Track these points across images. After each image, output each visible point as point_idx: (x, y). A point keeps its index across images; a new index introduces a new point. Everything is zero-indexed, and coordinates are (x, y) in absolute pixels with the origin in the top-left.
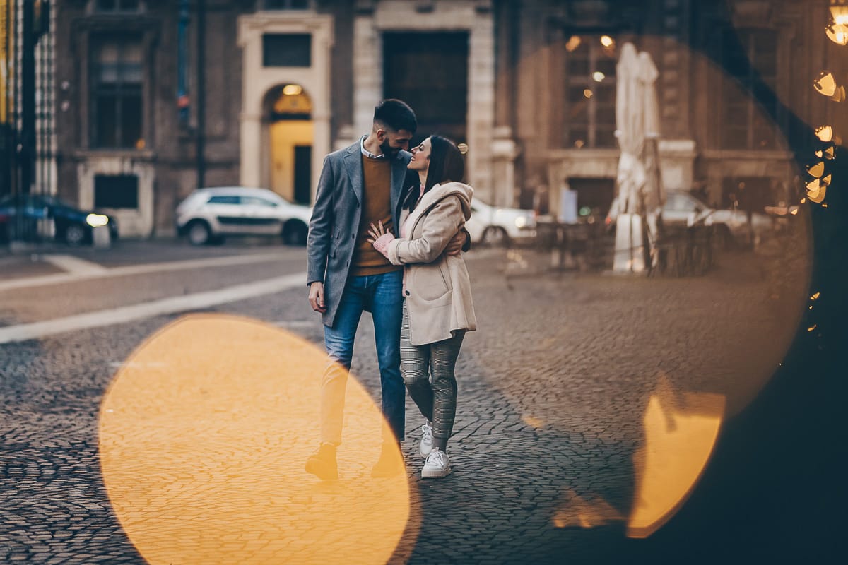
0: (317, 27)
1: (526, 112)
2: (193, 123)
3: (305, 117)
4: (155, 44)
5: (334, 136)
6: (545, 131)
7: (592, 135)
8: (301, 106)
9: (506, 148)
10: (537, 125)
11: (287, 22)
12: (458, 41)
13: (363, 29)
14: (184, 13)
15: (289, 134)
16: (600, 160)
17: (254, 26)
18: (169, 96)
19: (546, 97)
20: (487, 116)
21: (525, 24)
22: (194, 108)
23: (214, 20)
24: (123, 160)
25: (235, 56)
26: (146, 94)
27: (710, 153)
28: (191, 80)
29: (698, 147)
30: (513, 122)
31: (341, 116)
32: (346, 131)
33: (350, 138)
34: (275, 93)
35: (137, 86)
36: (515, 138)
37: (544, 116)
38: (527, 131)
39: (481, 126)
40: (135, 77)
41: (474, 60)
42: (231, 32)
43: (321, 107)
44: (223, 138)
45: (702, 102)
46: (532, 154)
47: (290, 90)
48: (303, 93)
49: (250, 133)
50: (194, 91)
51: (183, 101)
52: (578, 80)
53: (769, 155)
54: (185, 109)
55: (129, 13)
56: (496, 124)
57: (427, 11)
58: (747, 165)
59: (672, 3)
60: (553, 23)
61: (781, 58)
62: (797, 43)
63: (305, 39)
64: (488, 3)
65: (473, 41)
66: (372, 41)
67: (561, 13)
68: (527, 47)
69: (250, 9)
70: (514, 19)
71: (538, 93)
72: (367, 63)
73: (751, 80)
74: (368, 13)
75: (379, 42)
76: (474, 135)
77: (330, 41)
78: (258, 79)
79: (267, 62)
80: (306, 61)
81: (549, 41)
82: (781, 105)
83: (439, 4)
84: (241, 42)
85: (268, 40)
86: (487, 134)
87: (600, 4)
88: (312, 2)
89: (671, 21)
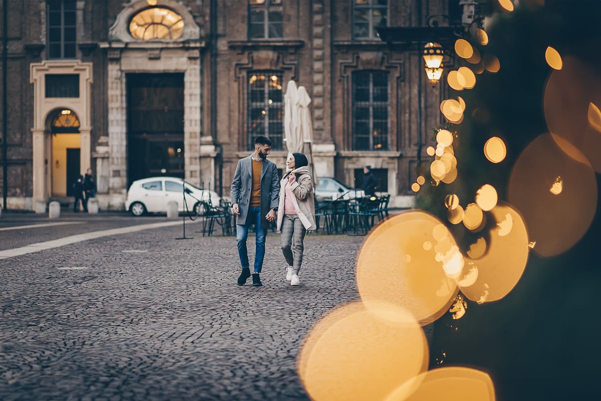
0: (84, 70)
1: (222, 126)
3: (75, 130)
5: (94, 143)
6: (235, 141)
8: (73, 123)
9: (210, 150)
10: (230, 135)
11: (63, 67)
12: (177, 79)
13: (114, 71)
15: (65, 141)
17: (39, 70)
19: (236, 114)
20: (197, 129)
21: (221, 67)
23: (13, 65)
25: (28, 89)
27: (344, 153)
29: (338, 149)
30: (214, 133)
31: (99, 129)
32: (102, 139)
33: (107, 144)
34: (55, 114)
36: (216, 143)
37: (235, 128)
38: (223, 138)
39: (192, 135)
41: (187, 92)
42: (26, 74)
43: (85, 124)
44: (20, 145)
45: (339, 118)
46: (225, 154)
47: (64, 112)
48: (73, 113)
49: (38, 141)
52: (258, 105)
53: (383, 154)
56: (202, 134)
57: (157, 58)
58: (369, 161)
59: (318, 53)
60: (240, 67)
61: (391, 89)
62: (401, 79)
63: (76, 78)
64: (196, 53)
65: (187, 79)
66: (120, 78)
67: (245, 61)
68: (222, 83)
69: (38, 59)
70: (214, 64)
71: (230, 111)
72: (116, 93)
73: (371, 104)
74: (117, 60)
75: (124, 80)
76: (187, 142)
77: (91, 80)
78: (43, 106)
79: (48, 94)
80: (76, 94)
81: (237, 79)
82: (391, 120)
83: (164, 54)
84: (31, 81)
85: (49, 78)
86: (197, 141)
87: (271, 54)
88: (79, 54)
89: (318, 65)
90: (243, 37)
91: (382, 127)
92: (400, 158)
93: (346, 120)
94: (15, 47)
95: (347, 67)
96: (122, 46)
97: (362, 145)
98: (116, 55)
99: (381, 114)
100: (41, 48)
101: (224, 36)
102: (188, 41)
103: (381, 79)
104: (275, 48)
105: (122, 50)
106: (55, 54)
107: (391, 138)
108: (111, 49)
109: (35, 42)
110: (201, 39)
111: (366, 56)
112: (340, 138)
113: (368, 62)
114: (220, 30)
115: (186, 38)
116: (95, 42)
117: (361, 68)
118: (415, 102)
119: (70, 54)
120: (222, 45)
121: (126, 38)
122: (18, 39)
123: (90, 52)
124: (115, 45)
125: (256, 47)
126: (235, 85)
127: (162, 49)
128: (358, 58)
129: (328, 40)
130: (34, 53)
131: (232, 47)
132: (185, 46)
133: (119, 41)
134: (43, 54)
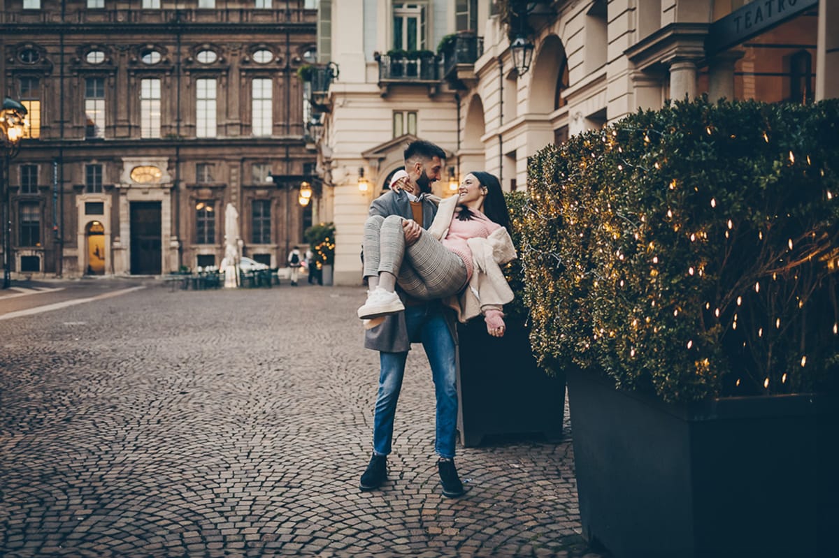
0: (106, 200)
1: (182, 231)
2: (59, 236)
3: (102, 233)
4: (44, 206)
5: (112, 241)
6: (189, 237)
7: (206, 239)
8: (100, 229)
9: (176, 244)
10: (187, 236)
11: (94, 197)
12: (157, 205)
13: (123, 200)
14: (55, 195)
15: (94, 239)
16: (209, 248)
17: (81, 200)
18: (50, 226)
19: (190, 225)
20: (169, 232)
21: (181, 198)
22: (59, 231)
23: (67, 197)
24: (32, 250)
25: (75, 210)
26: (41, 225)
27: (248, 245)
28: (58, 220)
29: (244, 243)
30: (178, 234)
31: (115, 233)
32: (117, 239)
33: (119, 241)
34: (90, 224)
35: (38, 222)
36: (179, 240)
37: (189, 232)
38: (183, 238)
39: (166, 236)
40: (36, 219)
41: (163, 212)
42: (74, 202)
43: (107, 230)
44: (71, 242)
45: (245, 227)
46: (184, 246)
47: (95, 223)
48: (100, 224)
49: (81, 240)
50: (59, 225)
51: (56, 228)
52: (201, 219)
53: (268, 246)
54: (56, 231)
55: (34, 194)
56: (172, 235)
57: (146, 193)
58: (261, 250)
59: (234, 191)
60: (192, 198)
61: (272, 210)
62: (278, 205)
63: (101, 204)
64: (168, 190)
65: (163, 205)
66: (126, 205)
67: (194, 194)
68: (182, 207)
69: (80, 193)
70: (178, 197)
71: (186, 224)
72: (124, 213)
73: (262, 218)
74: (125, 194)
75: (129, 205)
76: (163, 239)
77: (111, 205)
78: (83, 219)
79: (87, 213)
80: (101, 213)
81: (190, 204)
82: (273, 227)
83: (151, 191)
84: (77, 205)
85: (87, 204)
86: (168, 239)
87: (209, 191)
88: (104, 190)
89: (234, 197)
90: (193, 181)
91: (267, 231)
92: (277, 248)
93: (249, 227)
94: (68, 186)
95: (249, 198)
96: (127, 186)
97: (257, 241)
98: (124, 191)
99: (268, 223)
100: (82, 187)
101: (183, 181)
102: (164, 184)
103: (267, 204)
104: (211, 188)
105: (128, 189)
106: (90, 190)
107: (273, 237)
108: (122, 188)
109: (80, 184)
110: (171, 183)
111: (260, 192)
112: (245, 237)
113: (260, 196)
114: (181, 177)
115: (162, 182)
116: (113, 183)
117: (256, 198)
118: (285, 217)
119: (99, 190)
120: (182, 186)
121: (130, 182)
122: (69, 182)
123: (110, 189)
124: (124, 186)
125: (201, 187)
126: (189, 209)
127: (149, 188)
128: (255, 193)
129: (239, 183)
130: (78, 189)
131: (188, 187)
132: (162, 187)
133: (126, 183)
134: (84, 190)
